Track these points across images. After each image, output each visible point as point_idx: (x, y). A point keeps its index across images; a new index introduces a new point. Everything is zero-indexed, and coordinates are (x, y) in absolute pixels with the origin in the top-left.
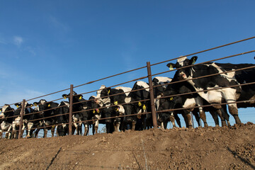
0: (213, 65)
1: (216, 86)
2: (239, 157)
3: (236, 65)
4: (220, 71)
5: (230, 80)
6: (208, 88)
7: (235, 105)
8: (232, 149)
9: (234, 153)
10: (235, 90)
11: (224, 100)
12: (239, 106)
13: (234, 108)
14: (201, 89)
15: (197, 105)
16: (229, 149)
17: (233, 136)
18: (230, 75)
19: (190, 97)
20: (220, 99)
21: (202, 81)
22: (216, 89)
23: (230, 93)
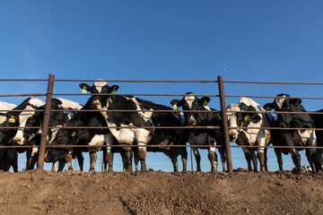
0: (134, 99)
1: (131, 124)
2: (128, 208)
3: (157, 105)
4: (139, 109)
5: (146, 120)
6: (122, 125)
7: (145, 149)
8: (125, 199)
9: (125, 204)
10: (148, 132)
11: (135, 142)
12: (149, 150)
13: (143, 151)
14: (114, 125)
15: (105, 144)
16: (121, 199)
17: (130, 183)
18: (147, 115)
19: (100, 132)
20: (132, 140)
21: (117, 115)
22: (130, 128)
23: (143, 135)
